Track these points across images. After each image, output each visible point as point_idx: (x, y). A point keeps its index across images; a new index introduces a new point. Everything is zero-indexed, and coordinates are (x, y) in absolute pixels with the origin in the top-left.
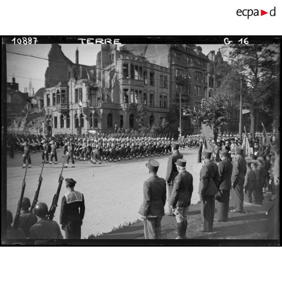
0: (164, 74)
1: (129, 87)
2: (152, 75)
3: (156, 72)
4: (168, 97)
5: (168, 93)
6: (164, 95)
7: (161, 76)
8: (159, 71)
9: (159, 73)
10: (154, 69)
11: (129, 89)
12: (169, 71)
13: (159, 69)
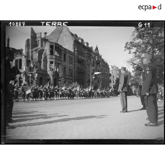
0: (71, 56)
1: (54, 60)
2: (65, 55)
3: (67, 54)
4: (73, 70)
5: (73, 67)
6: (71, 68)
7: (70, 56)
8: (68, 53)
9: (69, 54)
10: (66, 52)
11: (54, 62)
12: (73, 54)
13: (68, 52)
